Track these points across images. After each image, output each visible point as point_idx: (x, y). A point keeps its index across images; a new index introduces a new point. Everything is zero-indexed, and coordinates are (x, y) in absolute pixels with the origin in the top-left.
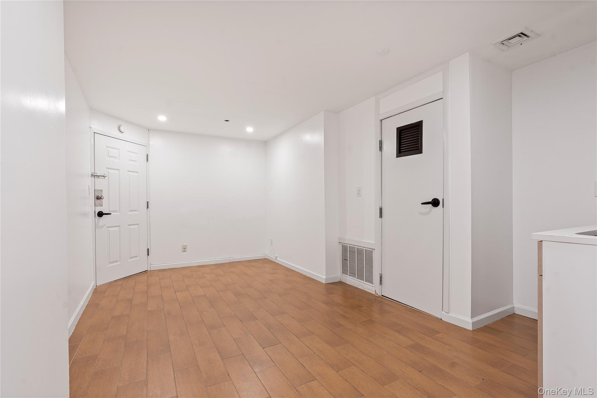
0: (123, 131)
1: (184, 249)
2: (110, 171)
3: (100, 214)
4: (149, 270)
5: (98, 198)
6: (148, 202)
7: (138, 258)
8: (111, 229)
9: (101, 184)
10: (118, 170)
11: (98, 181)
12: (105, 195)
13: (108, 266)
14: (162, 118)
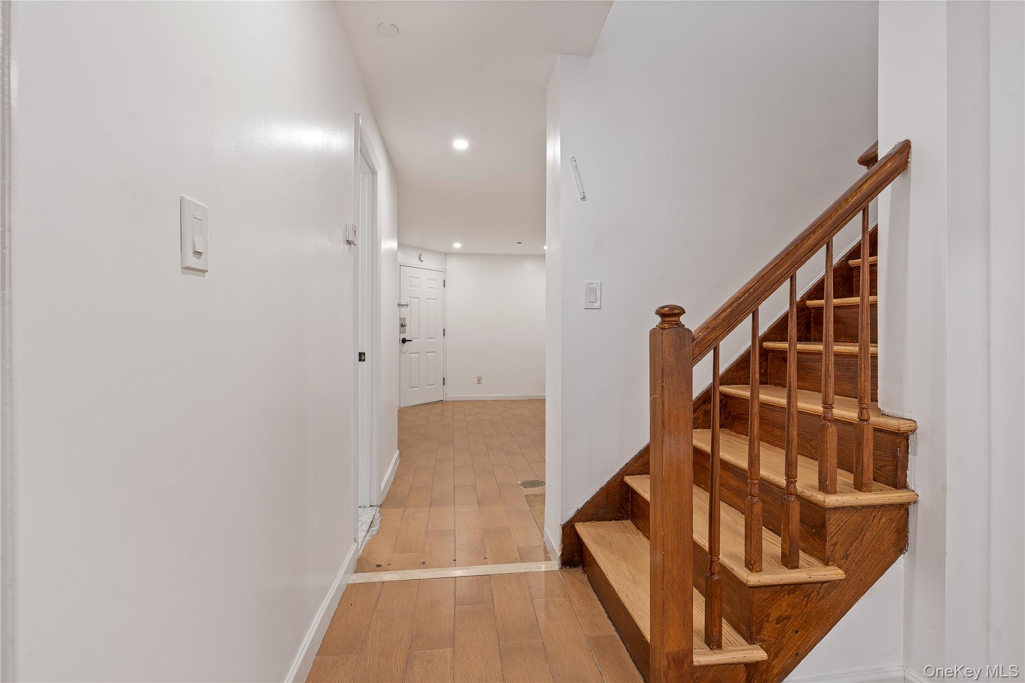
0: (423, 260)
1: (479, 381)
2: (412, 299)
3: (404, 341)
4: (444, 400)
5: (402, 326)
6: (444, 330)
7: (435, 386)
8: (412, 355)
9: (405, 312)
10: (419, 298)
11: (403, 309)
12: (407, 322)
13: (410, 390)
14: (457, 245)
